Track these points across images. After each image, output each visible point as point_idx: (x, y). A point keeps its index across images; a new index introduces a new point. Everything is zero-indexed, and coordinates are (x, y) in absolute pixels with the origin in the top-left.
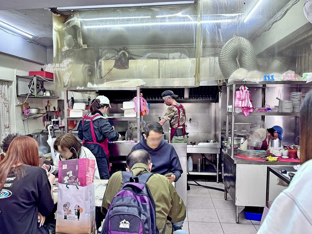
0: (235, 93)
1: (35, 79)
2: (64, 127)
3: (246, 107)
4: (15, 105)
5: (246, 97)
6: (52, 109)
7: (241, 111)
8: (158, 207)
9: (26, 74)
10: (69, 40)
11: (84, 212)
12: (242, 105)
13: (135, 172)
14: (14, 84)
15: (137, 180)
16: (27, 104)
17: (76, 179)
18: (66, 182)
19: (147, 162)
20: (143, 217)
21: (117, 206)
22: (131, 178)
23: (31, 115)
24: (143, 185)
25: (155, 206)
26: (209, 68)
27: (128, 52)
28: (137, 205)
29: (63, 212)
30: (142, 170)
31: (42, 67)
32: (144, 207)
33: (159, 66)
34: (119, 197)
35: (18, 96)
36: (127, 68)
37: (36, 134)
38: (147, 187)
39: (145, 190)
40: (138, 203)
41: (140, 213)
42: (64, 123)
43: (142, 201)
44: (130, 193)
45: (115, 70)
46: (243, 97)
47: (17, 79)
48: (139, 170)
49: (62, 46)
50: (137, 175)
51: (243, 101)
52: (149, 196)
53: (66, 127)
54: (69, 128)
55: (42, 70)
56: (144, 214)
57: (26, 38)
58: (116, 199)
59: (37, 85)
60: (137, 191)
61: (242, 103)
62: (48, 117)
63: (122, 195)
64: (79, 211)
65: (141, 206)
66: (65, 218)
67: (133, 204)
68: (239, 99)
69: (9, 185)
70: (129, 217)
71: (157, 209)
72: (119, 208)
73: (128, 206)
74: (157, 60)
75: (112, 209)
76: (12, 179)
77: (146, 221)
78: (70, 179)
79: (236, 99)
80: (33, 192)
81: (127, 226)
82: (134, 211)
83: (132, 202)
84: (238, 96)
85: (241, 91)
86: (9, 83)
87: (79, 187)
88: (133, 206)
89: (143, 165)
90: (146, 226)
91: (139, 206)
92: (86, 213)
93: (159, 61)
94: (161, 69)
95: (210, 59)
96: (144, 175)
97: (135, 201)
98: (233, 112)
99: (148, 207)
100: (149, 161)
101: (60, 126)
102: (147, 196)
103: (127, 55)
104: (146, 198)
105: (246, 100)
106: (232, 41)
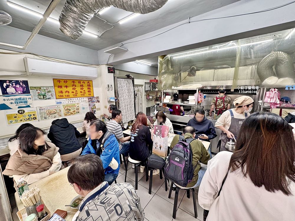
0: (266, 93)
1: (152, 83)
2: (161, 106)
3: (273, 103)
4: (144, 95)
5: (275, 96)
6: (158, 96)
7: (270, 105)
8: (194, 156)
9: (148, 81)
10: (165, 67)
11: (162, 148)
12: (270, 101)
13: (186, 137)
14: (144, 86)
15: (186, 141)
16: (148, 94)
17: (160, 134)
18: (157, 134)
19: (193, 133)
20: (186, 159)
21: (175, 151)
22: (183, 140)
23: (150, 99)
24: (188, 144)
25: (193, 155)
26: (251, 73)
27: (196, 67)
28: (184, 153)
29: (155, 146)
30: (189, 137)
31: (155, 77)
32: (187, 154)
33: (214, 74)
34: (176, 147)
35: (145, 91)
36: (194, 76)
37: (151, 107)
38: (190, 145)
39: (188, 146)
40: (185, 152)
41: (185, 156)
42: (161, 104)
43: (186, 151)
44: (181, 146)
45: (188, 77)
46: (272, 96)
47: (145, 84)
48: (187, 136)
49: (162, 70)
50: (186, 139)
51: (272, 99)
52: (191, 150)
53: (162, 106)
54: (163, 107)
55: (155, 78)
56: (186, 157)
57: (149, 66)
58: (175, 147)
59: (153, 86)
60: (185, 146)
61: (271, 100)
62: (157, 100)
63: (178, 146)
64: (161, 147)
65: (186, 153)
66: (156, 148)
67: (182, 152)
68: (268, 97)
69: (137, 132)
70: (179, 157)
71: (193, 156)
72: (176, 151)
73: (180, 152)
74: (213, 70)
75: (173, 151)
76: (138, 130)
77: (187, 161)
78: (158, 133)
79: (266, 97)
80: (144, 135)
81: (178, 160)
82: (182, 155)
83: (182, 150)
84: (267, 95)
85: (271, 92)
86: (142, 85)
87: (161, 137)
88: (182, 153)
89: (190, 134)
90: (187, 163)
91: (185, 153)
92: (163, 148)
93: (214, 71)
94: (215, 75)
95: (252, 67)
96: (189, 139)
97: (183, 150)
98: (262, 105)
99: (189, 155)
100: (194, 133)
101: (160, 106)
102: (189, 150)
103: (195, 68)
104: (188, 150)
105: (274, 98)
106: (270, 55)
